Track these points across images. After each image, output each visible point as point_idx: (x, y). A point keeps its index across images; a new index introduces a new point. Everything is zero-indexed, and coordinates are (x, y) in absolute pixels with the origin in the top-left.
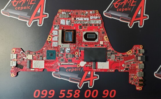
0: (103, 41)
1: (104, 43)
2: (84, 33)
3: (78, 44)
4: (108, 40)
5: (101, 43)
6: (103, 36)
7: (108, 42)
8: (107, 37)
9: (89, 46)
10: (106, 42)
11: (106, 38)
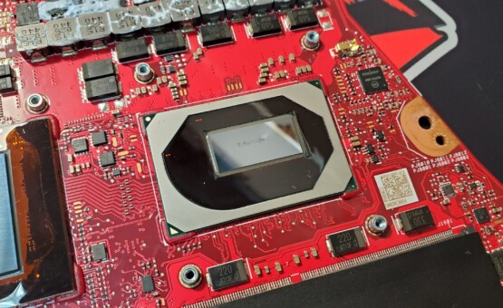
0: (404, 163)
1: (419, 181)
2: (162, 129)
3: (113, 278)
4: (452, 141)
5: (397, 189)
6: (391, 118)
7: (462, 157)
8: (427, 111)
9: (273, 276)
10: (442, 163)
11: (425, 122)
